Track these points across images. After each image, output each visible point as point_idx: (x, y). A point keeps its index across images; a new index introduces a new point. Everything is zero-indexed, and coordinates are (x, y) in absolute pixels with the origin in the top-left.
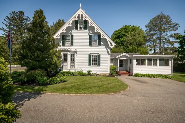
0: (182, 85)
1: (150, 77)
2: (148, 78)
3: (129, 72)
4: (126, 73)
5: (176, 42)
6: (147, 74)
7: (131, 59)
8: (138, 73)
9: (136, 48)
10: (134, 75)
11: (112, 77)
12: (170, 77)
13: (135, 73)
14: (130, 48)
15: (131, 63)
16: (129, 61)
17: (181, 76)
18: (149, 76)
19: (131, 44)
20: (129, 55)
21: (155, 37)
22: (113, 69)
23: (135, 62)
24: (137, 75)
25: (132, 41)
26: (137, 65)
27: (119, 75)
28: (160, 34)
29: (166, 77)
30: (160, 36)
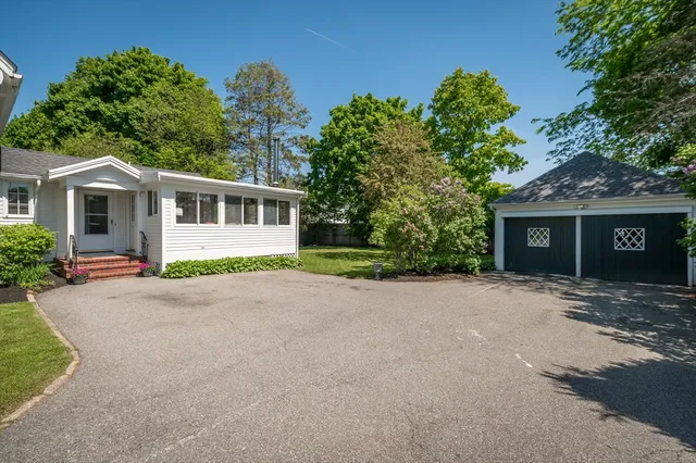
0: (321, 285)
1: (234, 269)
2: (226, 277)
3: (144, 259)
4: (123, 264)
5: (303, 160)
6: (222, 260)
7: (150, 193)
8: (184, 257)
9: (193, 157)
10: (164, 269)
11: (10, 305)
12: (292, 262)
13: (172, 260)
14: (166, 151)
15: (150, 214)
16: (141, 205)
17: (319, 255)
18: (232, 266)
19: (169, 136)
20: (138, 172)
21: (254, 134)
22: (22, 251)
23: (169, 208)
24: (180, 271)
25: (172, 126)
26: (180, 220)
27: (71, 282)
28: (269, 128)
29: (282, 262)
30: (269, 134)
